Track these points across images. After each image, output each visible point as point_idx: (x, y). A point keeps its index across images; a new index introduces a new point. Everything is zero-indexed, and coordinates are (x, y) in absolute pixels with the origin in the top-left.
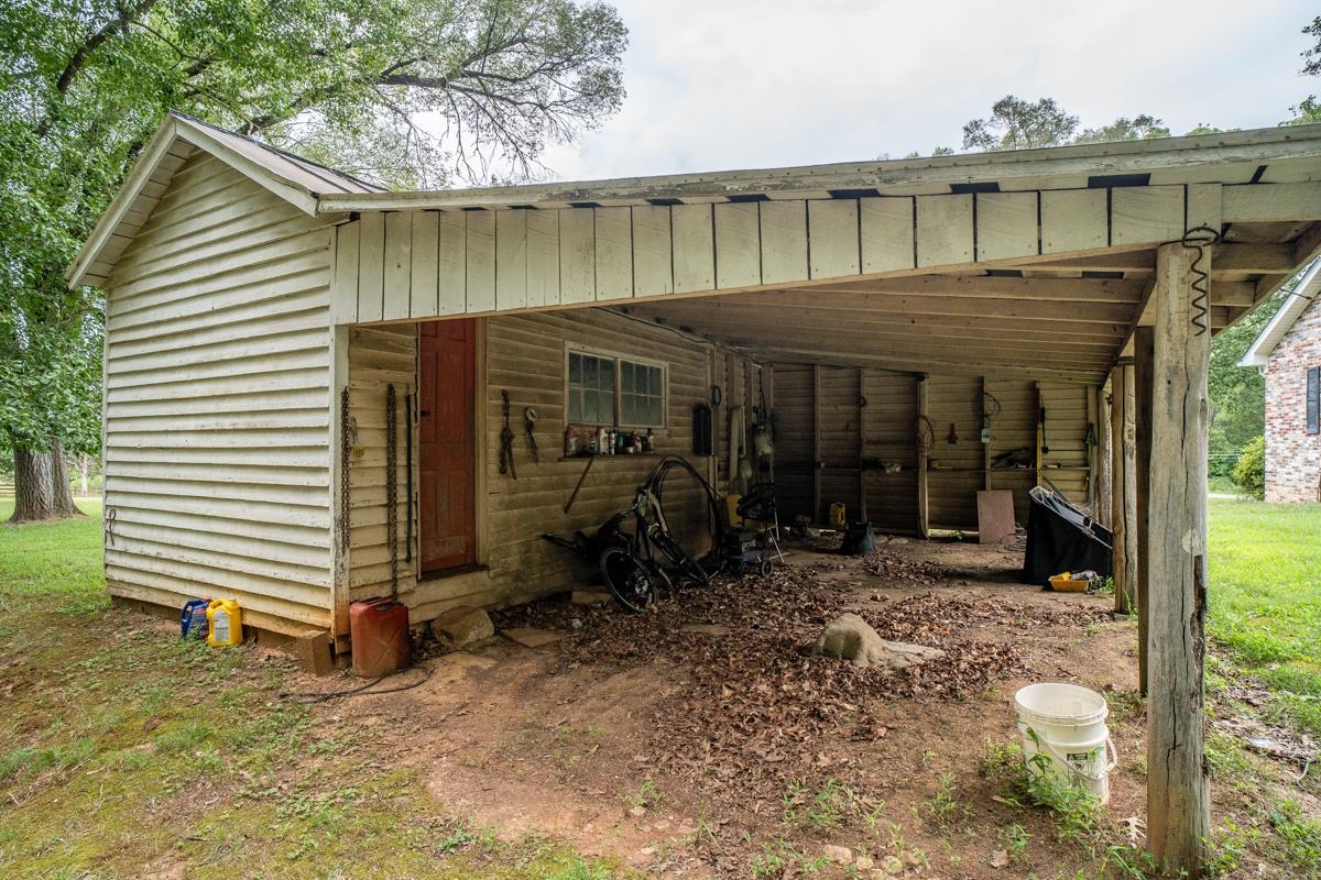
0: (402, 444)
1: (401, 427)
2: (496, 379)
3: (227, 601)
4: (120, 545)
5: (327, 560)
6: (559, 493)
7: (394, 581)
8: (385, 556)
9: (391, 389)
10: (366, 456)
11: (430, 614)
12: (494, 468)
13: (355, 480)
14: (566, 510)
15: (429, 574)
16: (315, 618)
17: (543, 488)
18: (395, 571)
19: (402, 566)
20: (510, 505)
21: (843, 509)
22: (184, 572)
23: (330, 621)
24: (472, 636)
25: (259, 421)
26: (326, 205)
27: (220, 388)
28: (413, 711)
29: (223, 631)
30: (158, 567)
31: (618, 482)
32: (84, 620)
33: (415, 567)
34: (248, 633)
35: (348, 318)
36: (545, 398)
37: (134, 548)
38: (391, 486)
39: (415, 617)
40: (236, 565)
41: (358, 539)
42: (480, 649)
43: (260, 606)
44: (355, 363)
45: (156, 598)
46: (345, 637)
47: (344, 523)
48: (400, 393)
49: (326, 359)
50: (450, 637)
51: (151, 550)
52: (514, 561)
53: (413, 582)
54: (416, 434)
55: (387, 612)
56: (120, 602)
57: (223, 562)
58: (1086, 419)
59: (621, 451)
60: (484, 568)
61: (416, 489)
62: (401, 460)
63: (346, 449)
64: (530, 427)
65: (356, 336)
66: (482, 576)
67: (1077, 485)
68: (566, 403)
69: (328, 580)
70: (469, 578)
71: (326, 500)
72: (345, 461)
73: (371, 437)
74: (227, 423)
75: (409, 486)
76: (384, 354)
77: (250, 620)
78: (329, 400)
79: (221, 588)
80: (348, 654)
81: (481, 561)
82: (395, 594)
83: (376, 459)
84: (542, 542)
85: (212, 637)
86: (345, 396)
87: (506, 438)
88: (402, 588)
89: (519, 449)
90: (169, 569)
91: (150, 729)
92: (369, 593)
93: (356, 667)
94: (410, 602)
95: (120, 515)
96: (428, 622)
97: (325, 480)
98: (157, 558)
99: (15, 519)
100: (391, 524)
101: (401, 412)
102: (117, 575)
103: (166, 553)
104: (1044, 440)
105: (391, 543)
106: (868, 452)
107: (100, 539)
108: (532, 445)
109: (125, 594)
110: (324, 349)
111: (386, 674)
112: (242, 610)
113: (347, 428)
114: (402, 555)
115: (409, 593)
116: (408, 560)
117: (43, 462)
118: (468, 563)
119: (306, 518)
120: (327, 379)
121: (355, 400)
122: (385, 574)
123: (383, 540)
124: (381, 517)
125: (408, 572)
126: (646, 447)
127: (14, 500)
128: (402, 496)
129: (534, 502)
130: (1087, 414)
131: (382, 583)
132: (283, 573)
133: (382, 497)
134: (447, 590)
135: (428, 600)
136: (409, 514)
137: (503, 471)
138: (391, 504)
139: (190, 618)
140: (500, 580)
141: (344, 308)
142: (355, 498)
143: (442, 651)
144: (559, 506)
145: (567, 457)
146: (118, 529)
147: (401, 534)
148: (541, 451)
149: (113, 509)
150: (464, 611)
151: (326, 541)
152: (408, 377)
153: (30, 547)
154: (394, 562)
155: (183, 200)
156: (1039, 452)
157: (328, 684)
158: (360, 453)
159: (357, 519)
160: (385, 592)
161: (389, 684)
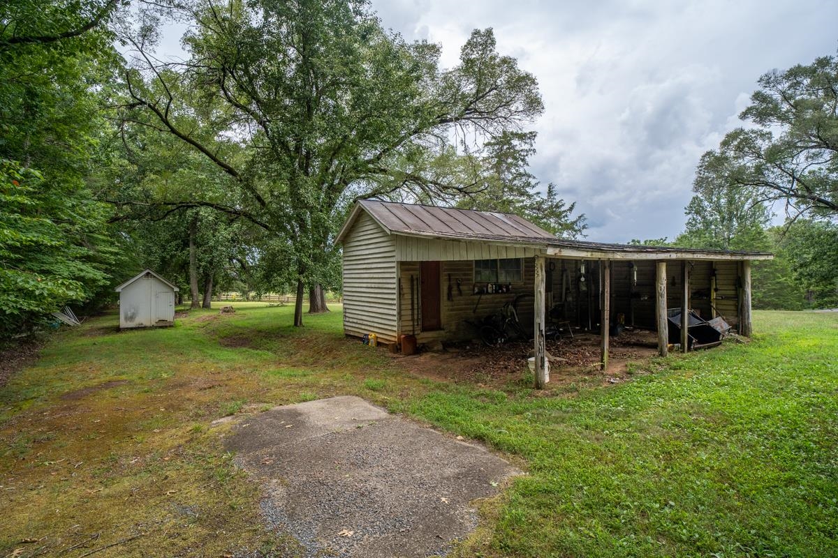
0: (415, 292)
1: (415, 287)
2: (446, 270)
3: (373, 335)
4: (347, 319)
5: (395, 323)
6: (472, 306)
7: (413, 330)
8: (411, 323)
9: (412, 276)
10: (405, 295)
11: (424, 341)
12: (445, 298)
13: (403, 302)
14: (474, 312)
15: (424, 329)
16: (393, 339)
17: (465, 305)
18: (414, 327)
19: (416, 326)
20: (452, 310)
21: (623, 317)
22: (363, 327)
23: (396, 340)
24: (435, 348)
25: (380, 286)
26: (393, 233)
27: (371, 276)
28: (415, 363)
29: (372, 343)
30: (357, 326)
31: (497, 303)
32: (340, 339)
33: (420, 327)
34: (379, 344)
35: (399, 260)
36: (465, 275)
37: (351, 320)
38: (412, 304)
39: (420, 341)
40: (376, 325)
41: (403, 318)
42: (437, 352)
43: (381, 336)
44: (402, 270)
45: (356, 335)
46: (400, 344)
47: (399, 313)
48: (415, 277)
49: (395, 270)
50: (429, 348)
51: (355, 321)
52: (453, 328)
53: (419, 332)
54: (420, 289)
55: (411, 339)
56: (348, 336)
57: (372, 324)
58: (737, 274)
59: (497, 292)
60: (443, 329)
61: (420, 304)
62: (415, 297)
63: (400, 294)
64: (458, 285)
65: (402, 264)
66: (442, 332)
67: (733, 308)
68: (474, 275)
69: (395, 329)
70: (438, 332)
71: (395, 307)
72: (400, 297)
73: (407, 290)
74: (373, 285)
75: (418, 304)
76: (410, 267)
77: (379, 340)
78: (395, 281)
79: (372, 331)
80: (400, 349)
81: (442, 327)
82: (414, 335)
83: (408, 296)
84: (464, 323)
85: (370, 344)
86: (400, 280)
87: (450, 289)
88: (416, 333)
89: (455, 292)
90: (360, 326)
91: (357, 359)
92: (406, 333)
93: (403, 352)
94: (417, 337)
95: (347, 311)
96: (424, 344)
97: (395, 302)
98: (357, 323)
99: (310, 312)
100: (413, 315)
101: (415, 282)
102: (347, 328)
103: (359, 322)
104: (716, 285)
105: (413, 320)
106: (634, 290)
107: (342, 319)
108: (460, 291)
109: (349, 333)
110: (394, 267)
111: (410, 355)
112: (377, 337)
113: (400, 288)
114: (416, 324)
115: (418, 334)
116: (418, 325)
117: (318, 290)
118: (438, 327)
119: (391, 312)
120: (395, 275)
121: (402, 281)
122: (411, 328)
123: (410, 319)
124: (410, 312)
125: (418, 329)
126: (508, 289)
127: (309, 304)
128: (416, 306)
129: (461, 310)
130: (737, 271)
131: (410, 331)
132: (386, 327)
133: (410, 307)
134: (430, 335)
135: (424, 337)
136: (418, 311)
137: (448, 299)
138: (413, 309)
139: (364, 340)
140: (448, 334)
141: (398, 258)
142: (403, 307)
143: (426, 351)
144: (472, 311)
145: (474, 294)
146: (347, 315)
147: (416, 317)
148: (463, 292)
149: (346, 308)
150: (434, 341)
151: (395, 318)
152: (417, 272)
153: (318, 321)
154: (413, 325)
155: (361, 221)
156: (713, 291)
157: (395, 355)
158: (404, 295)
159: (403, 313)
160: (411, 333)
161: (409, 357)
